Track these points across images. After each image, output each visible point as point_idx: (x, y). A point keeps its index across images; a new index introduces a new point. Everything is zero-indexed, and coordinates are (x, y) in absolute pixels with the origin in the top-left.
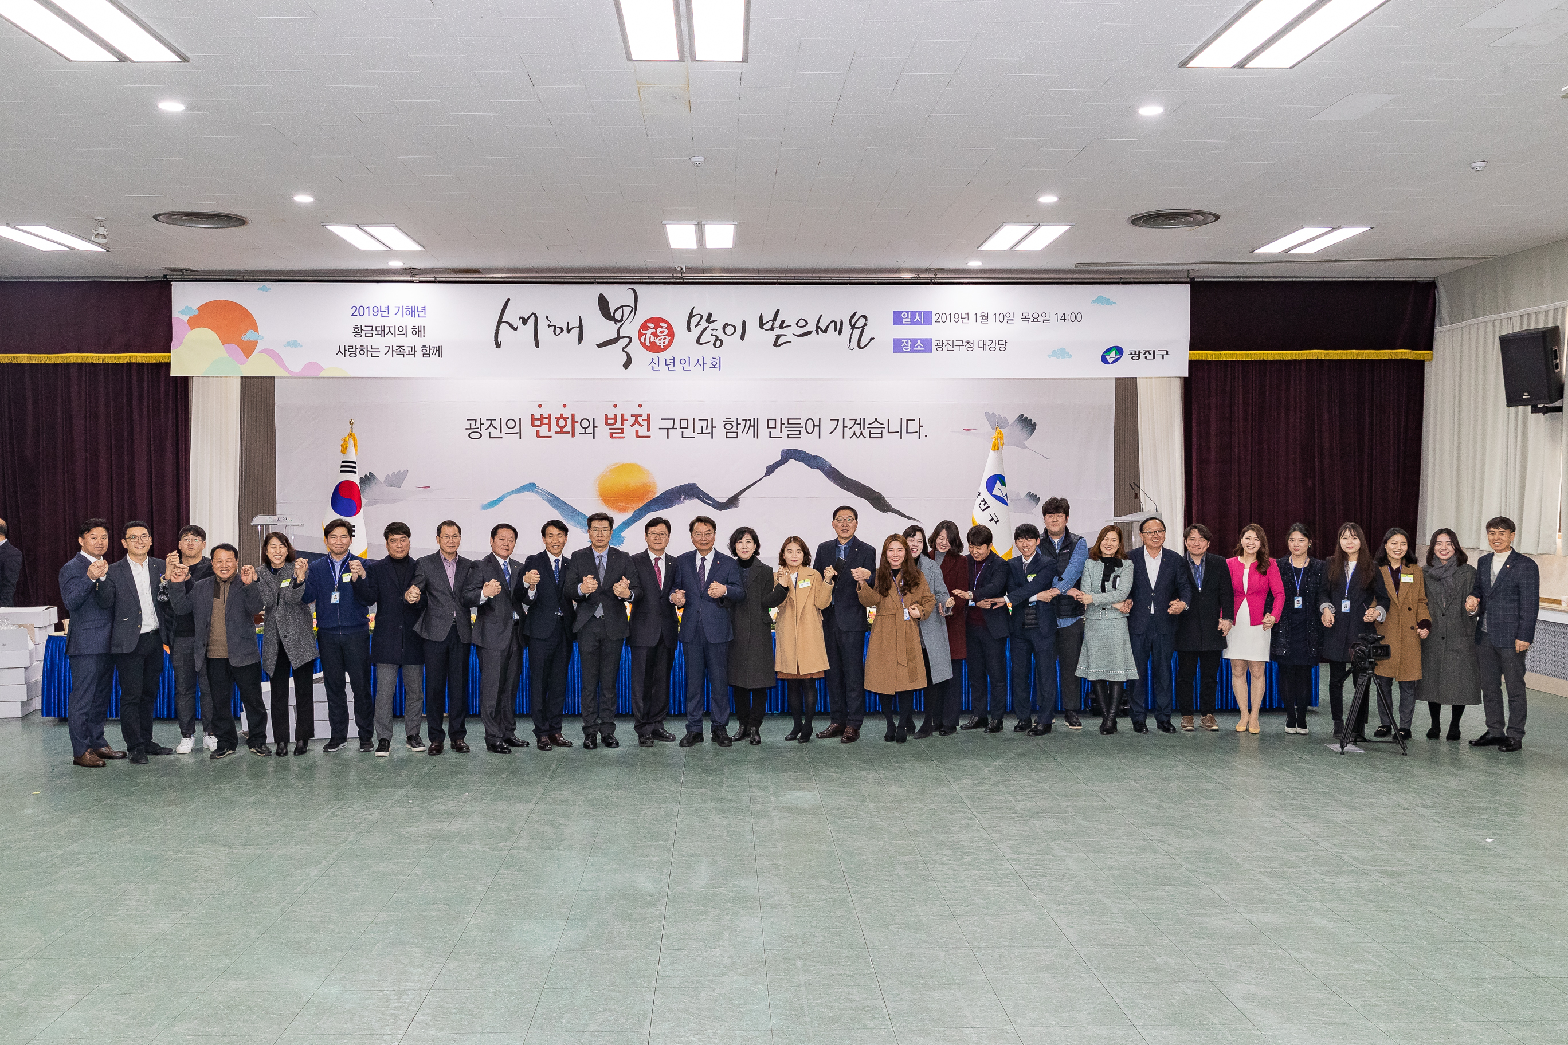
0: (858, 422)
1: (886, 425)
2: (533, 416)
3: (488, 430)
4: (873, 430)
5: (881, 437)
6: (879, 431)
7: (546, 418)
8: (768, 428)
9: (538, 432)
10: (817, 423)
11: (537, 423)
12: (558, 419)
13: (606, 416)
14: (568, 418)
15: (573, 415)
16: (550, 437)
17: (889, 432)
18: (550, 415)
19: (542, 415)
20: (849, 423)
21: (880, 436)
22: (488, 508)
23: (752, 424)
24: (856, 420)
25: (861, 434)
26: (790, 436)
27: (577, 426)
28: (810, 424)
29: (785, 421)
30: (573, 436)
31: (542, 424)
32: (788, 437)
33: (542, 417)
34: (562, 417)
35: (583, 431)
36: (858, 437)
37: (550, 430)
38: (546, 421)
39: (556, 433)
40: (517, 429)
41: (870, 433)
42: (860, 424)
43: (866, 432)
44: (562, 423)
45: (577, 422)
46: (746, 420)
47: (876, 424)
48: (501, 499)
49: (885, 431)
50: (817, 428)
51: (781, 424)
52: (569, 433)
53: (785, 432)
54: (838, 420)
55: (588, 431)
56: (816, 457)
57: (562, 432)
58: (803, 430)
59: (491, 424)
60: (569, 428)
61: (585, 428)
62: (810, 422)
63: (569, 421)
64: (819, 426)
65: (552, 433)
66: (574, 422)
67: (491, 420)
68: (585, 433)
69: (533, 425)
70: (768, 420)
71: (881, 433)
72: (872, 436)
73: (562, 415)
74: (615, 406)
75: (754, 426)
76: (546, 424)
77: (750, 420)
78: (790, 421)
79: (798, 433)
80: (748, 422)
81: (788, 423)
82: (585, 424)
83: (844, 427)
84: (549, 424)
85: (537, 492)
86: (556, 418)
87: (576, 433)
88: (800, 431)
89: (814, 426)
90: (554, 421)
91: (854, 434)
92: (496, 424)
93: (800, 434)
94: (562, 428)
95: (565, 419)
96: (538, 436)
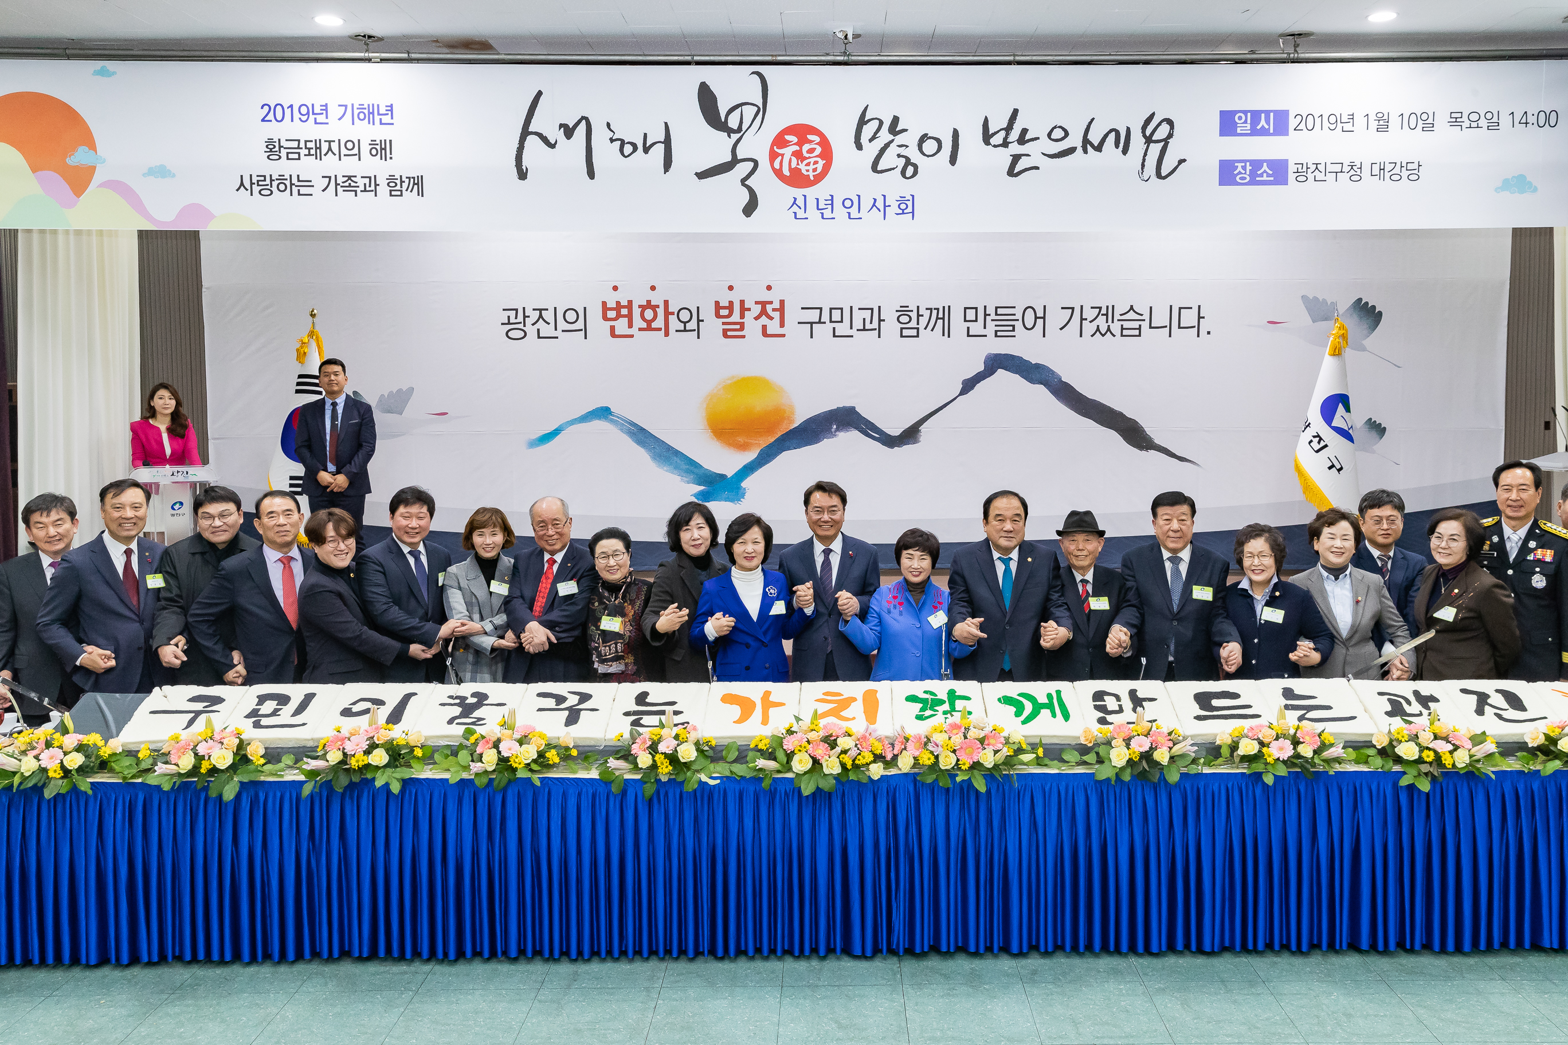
0: (1104, 311)
1: (1146, 317)
2: (604, 304)
3: (537, 326)
4: (1126, 325)
5: (1140, 335)
6: (1136, 325)
7: (624, 307)
8: (965, 321)
9: (612, 328)
10: (1040, 314)
11: (612, 314)
12: (643, 308)
13: (717, 303)
14: (658, 306)
15: (666, 302)
16: (632, 336)
17: (1151, 327)
18: (630, 302)
19: (618, 303)
20: (1090, 314)
21: (1137, 332)
22: (538, 445)
23: (941, 315)
24: (1100, 308)
25: (1109, 329)
26: (999, 334)
27: (672, 319)
28: (1030, 316)
29: (991, 310)
30: (667, 334)
31: (619, 316)
32: (996, 336)
33: (619, 306)
34: (649, 305)
35: (681, 327)
36: (1103, 335)
37: (630, 326)
38: (624, 311)
39: (640, 329)
40: (580, 325)
41: (1122, 329)
42: (1107, 315)
43: (1116, 328)
44: (649, 314)
45: (673, 313)
46: (931, 309)
47: (1131, 315)
48: (556, 432)
49: (1145, 325)
50: (1040, 322)
51: (986, 315)
52: (660, 329)
53: (991, 327)
54: (1073, 309)
55: (689, 326)
56: (1038, 366)
57: (649, 328)
58: (1019, 325)
59: (541, 316)
60: (659, 323)
61: (685, 323)
62: (1030, 313)
63: (661, 311)
64: (1044, 318)
65: (634, 331)
66: (667, 313)
67: (540, 310)
68: (685, 330)
69: (605, 318)
70: (966, 309)
71: (1140, 329)
72: (1125, 332)
73: (649, 302)
74: (731, 288)
75: (943, 319)
76: (624, 316)
77: (938, 309)
78: (1000, 311)
79: (1011, 328)
80: (935, 312)
81: (996, 314)
82: (685, 316)
83: (1082, 319)
84: (630, 317)
85: (612, 421)
86: (640, 306)
87: (672, 330)
88: (1013, 326)
89: (1036, 318)
90: (636, 312)
91: (1098, 329)
92: (548, 316)
93: (1013, 330)
94: (649, 323)
95: (654, 308)
96: (613, 334)
